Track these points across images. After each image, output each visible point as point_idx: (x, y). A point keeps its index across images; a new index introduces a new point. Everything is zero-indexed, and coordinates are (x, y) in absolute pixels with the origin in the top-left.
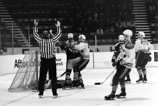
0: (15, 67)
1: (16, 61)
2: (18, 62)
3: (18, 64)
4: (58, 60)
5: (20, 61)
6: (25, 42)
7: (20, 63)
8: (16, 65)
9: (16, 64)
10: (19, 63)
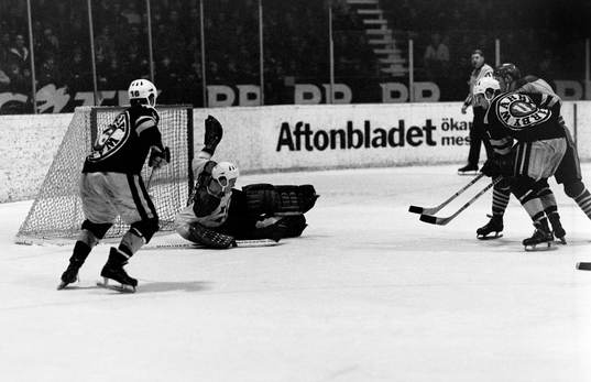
0: (279, 149)
1: (285, 126)
2: (292, 129)
3: (294, 138)
4: (459, 125)
5: (303, 129)
6: (391, 57)
7: (303, 133)
8: (281, 142)
9: (285, 137)
10: (298, 133)
